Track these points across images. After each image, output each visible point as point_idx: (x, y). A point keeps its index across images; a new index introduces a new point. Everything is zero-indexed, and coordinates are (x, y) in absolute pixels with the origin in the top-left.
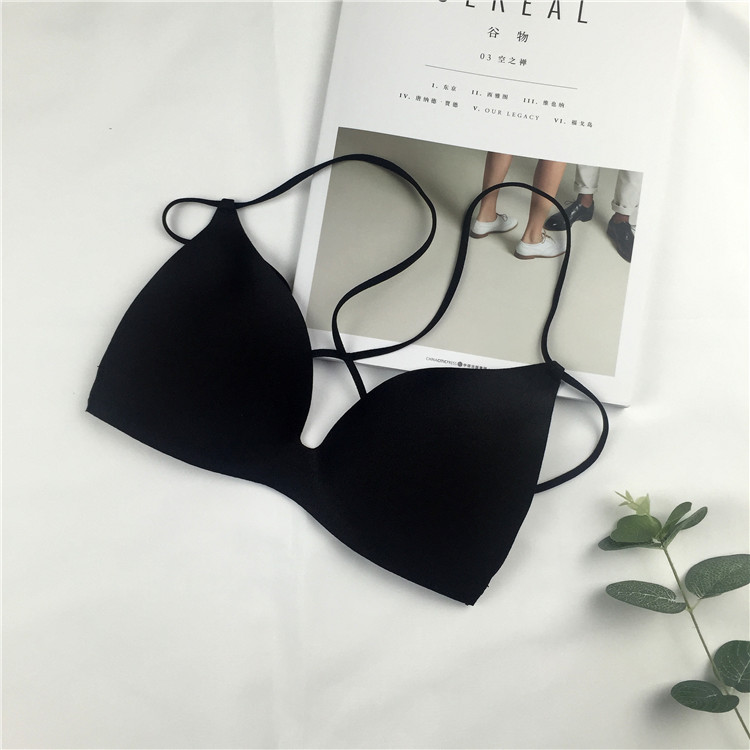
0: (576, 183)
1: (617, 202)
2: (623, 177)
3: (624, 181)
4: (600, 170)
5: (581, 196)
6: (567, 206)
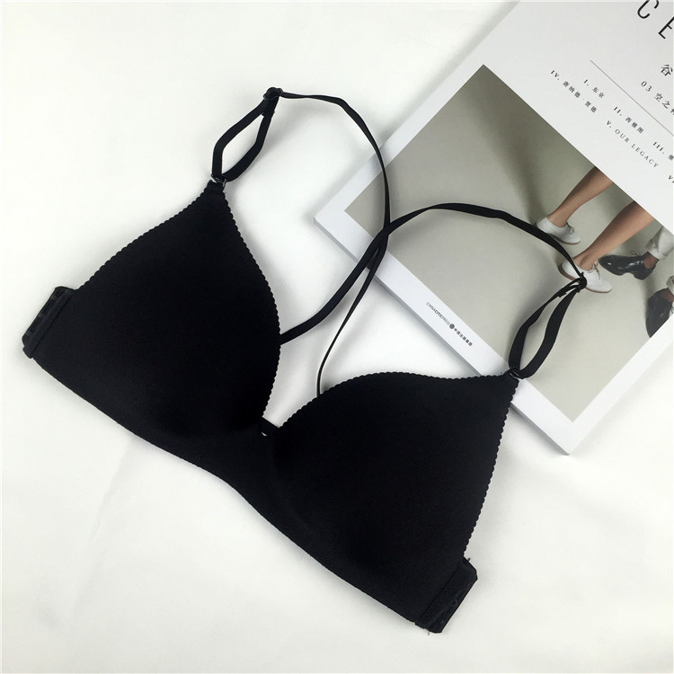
0: (651, 240)
6: (630, 255)
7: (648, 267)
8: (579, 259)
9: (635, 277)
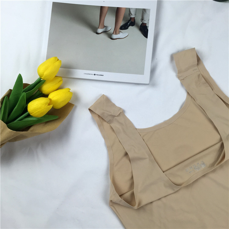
0: (129, 14)
1: (142, 19)
2: (144, 11)
3: (144, 12)
4: (137, 10)
5: (131, 18)
6: (126, 22)
7: (133, 21)
8: (114, 33)
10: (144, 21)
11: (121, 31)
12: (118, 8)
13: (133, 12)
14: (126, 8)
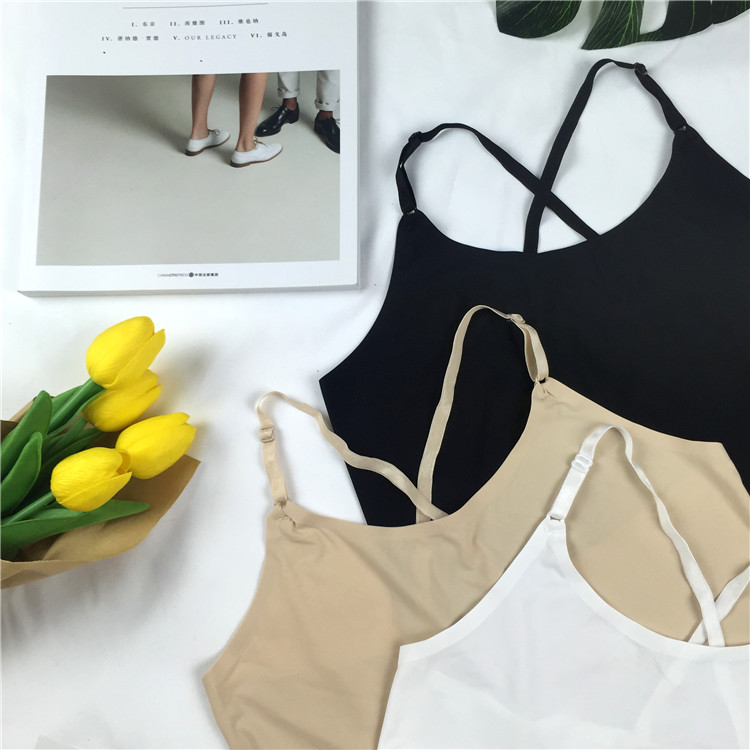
0: (279, 89)
1: (320, 101)
2: (322, 77)
3: (323, 80)
4: (299, 73)
5: (285, 100)
6: (273, 113)
7: (292, 109)
8: (241, 147)
9: (291, 123)
10: (324, 104)
11: (260, 139)
12: (244, 75)
13: (289, 83)
14: (269, 74)
